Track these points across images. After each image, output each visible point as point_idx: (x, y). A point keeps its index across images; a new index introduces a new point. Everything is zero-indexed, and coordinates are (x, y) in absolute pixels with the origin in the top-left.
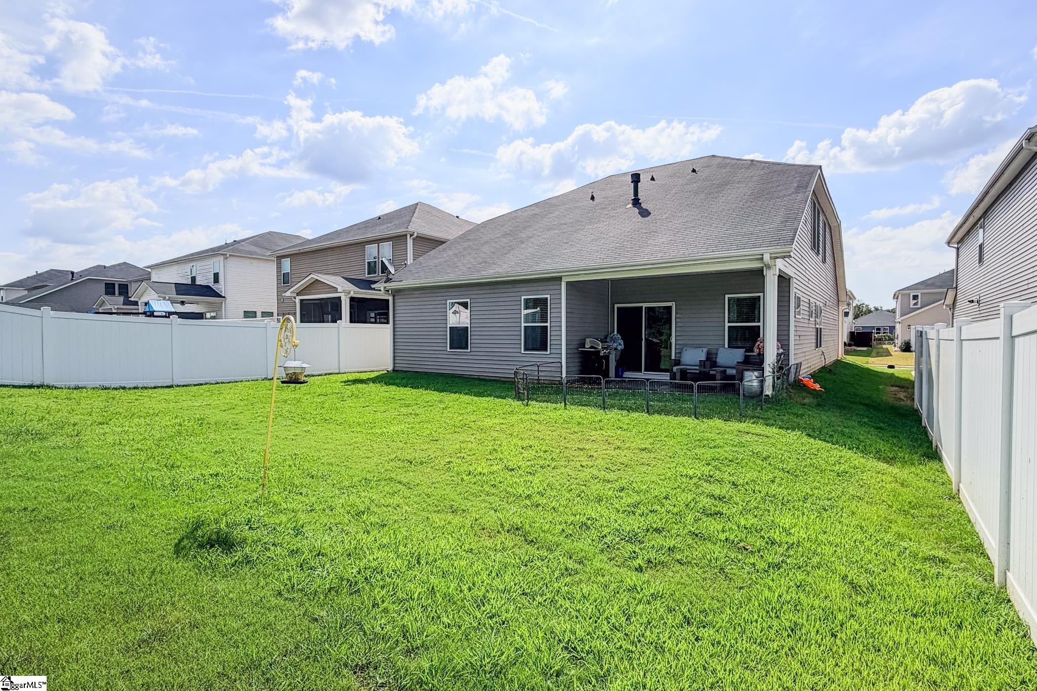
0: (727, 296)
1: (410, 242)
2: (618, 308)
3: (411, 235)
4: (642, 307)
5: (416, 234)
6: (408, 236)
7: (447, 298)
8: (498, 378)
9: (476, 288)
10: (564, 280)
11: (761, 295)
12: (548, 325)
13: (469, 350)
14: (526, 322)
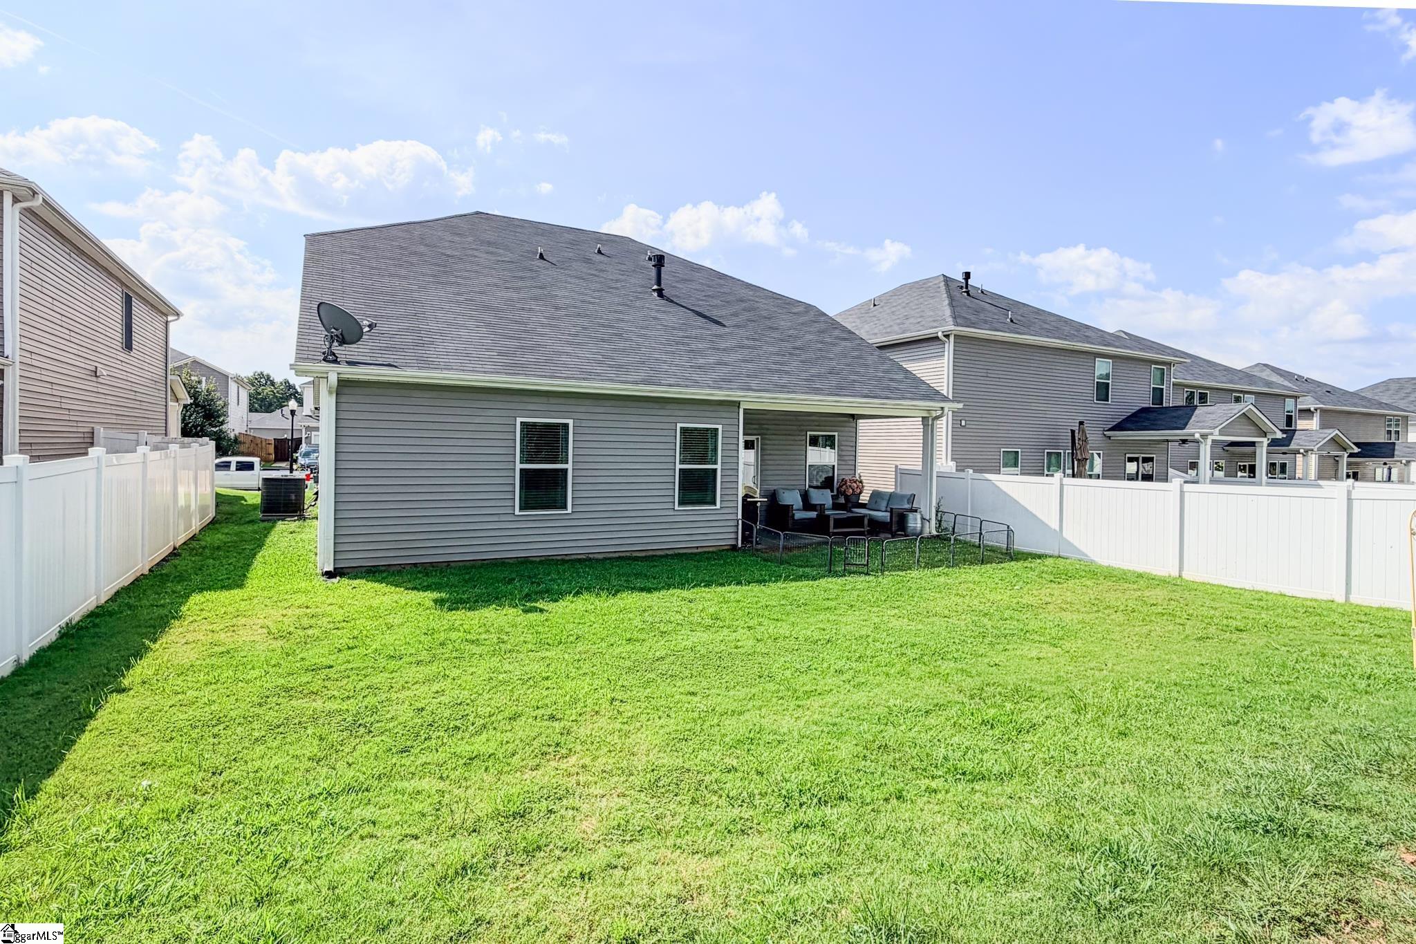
0: (809, 433)
1: (12, 216)
3: (17, 200)
6: (7, 199)
7: (511, 413)
8: (628, 554)
9: (588, 402)
10: (743, 406)
11: (836, 434)
12: (718, 467)
13: (569, 510)
14: (682, 462)
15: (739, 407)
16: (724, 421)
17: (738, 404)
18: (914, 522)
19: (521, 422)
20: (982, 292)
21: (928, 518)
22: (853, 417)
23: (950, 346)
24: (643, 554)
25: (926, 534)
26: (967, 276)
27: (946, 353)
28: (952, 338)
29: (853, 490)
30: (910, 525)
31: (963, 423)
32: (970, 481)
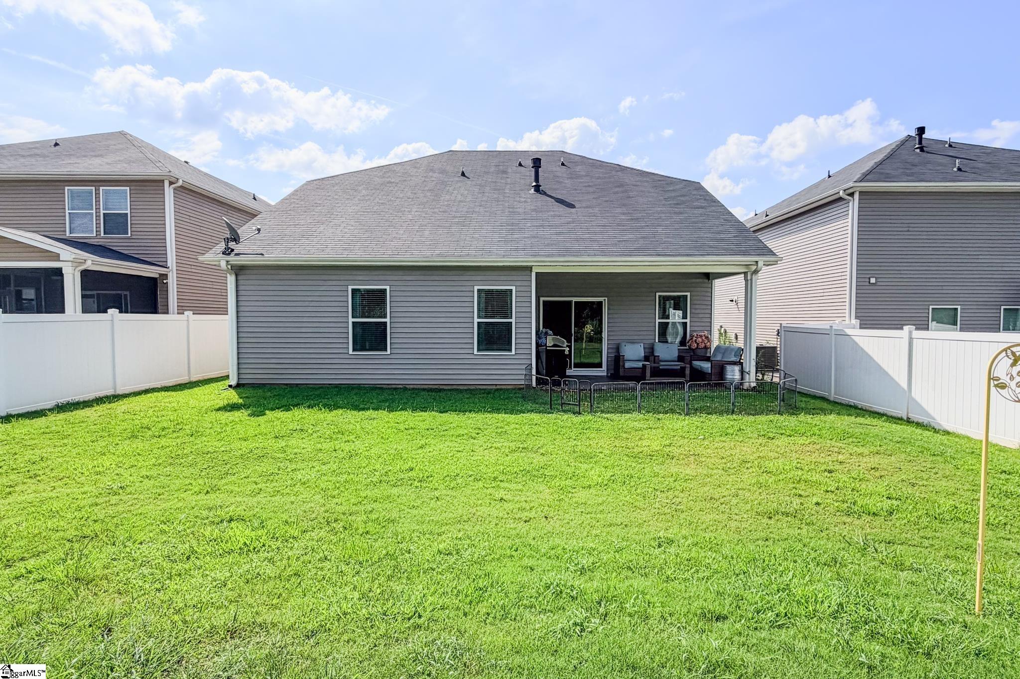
0: (658, 294)
1: (169, 193)
2: (544, 302)
3: (171, 183)
4: (570, 302)
5: (180, 183)
6: (166, 183)
7: (346, 283)
8: (436, 387)
9: (401, 273)
10: (535, 270)
11: (688, 294)
12: (513, 320)
13: (389, 352)
14: (479, 317)
15: (531, 271)
16: (518, 283)
17: (530, 269)
18: (733, 374)
19: (352, 289)
20: (950, 146)
21: (747, 371)
22: (707, 276)
23: (854, 205)
24: (449, 387)
25: (746, 386)
26: (921, 130)
27: (850, 212)
28: (857, 196)
29: (698, 344)
30: (728, 377)
31: (873, 280)
32: (833, 337)
